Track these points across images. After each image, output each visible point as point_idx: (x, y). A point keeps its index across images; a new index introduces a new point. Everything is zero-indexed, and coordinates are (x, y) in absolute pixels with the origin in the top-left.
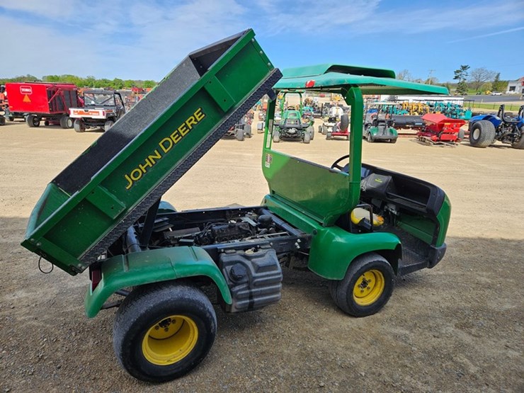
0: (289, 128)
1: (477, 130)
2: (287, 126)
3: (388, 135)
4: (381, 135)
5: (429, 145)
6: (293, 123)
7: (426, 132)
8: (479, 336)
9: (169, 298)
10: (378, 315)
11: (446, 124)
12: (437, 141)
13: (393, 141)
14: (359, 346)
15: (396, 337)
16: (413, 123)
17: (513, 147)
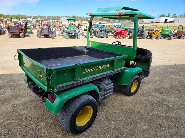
0: (72, 33)
1: (131, 33)
2: (71, 32)
3: (105, 35)
4: (103, 35)
5: (118, 38)
6: (73, 31)
7: (117, 34)
8: (166, 96)
9: (85, 100)
10: (136, 94)
11: (123, 31)
12: (121, 37)
13: (107, 37)
14: (137, 105)
15: (145, 100)
16: (112, 32)
17: (141, 38)
